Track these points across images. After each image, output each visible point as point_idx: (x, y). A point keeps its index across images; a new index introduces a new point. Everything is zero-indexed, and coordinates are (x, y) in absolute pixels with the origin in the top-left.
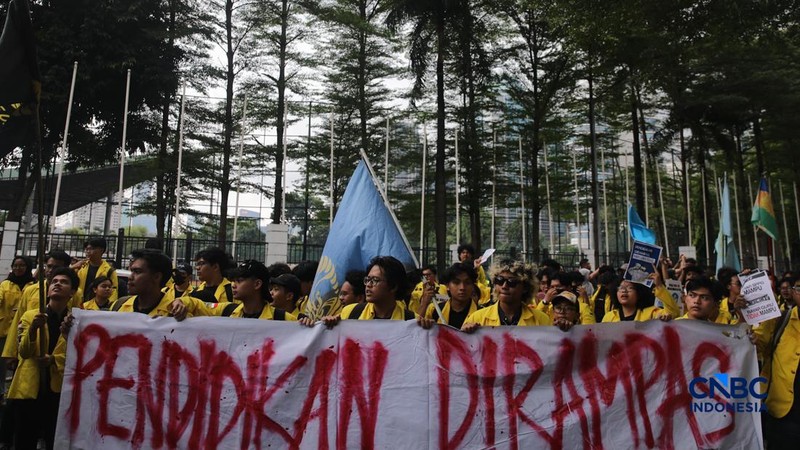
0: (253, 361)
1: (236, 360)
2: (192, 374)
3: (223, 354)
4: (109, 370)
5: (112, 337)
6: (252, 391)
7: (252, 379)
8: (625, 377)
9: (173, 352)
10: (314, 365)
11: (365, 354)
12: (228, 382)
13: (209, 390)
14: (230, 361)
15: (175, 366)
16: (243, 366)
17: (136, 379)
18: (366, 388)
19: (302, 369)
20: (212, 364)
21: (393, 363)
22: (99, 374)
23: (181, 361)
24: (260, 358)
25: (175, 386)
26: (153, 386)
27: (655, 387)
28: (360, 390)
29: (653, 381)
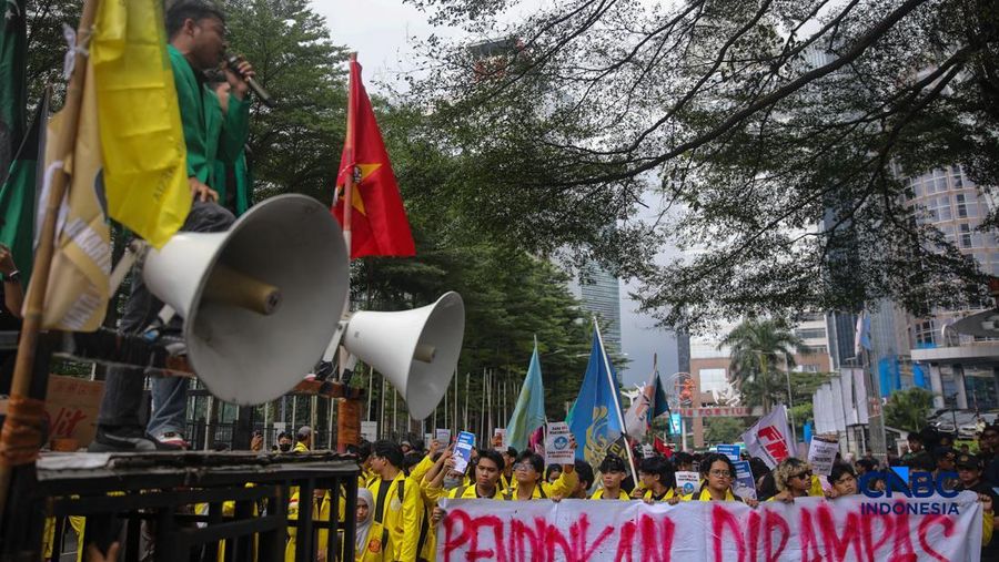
0: (574, 530)
1: (561, 532)
2: (533, 542)
3: (552, 527)
4: (474, 544)
5: (472, 518)
6: (575, 553)
7: (574, 544)
8: (857, 541)
9: (518, 527)
10: (619, 532)
11: (657, 526)
12: (558, 547)
13: (546, 554)
14: (557, 532)
15: (521, 537)
16: (567, 534)
17: (495, 550)
18: (660, 550)
19: (611, 536)
20: (545, 535)
21: (679, 533)
22: (466, 547)
23: (525, 534)
24: (579, 528)
25: (522, 552)
26: (508, 554)
27: (883, 548)
28: (656, 552)
29: (881, 543)
